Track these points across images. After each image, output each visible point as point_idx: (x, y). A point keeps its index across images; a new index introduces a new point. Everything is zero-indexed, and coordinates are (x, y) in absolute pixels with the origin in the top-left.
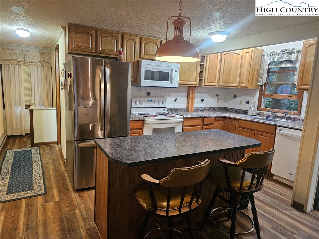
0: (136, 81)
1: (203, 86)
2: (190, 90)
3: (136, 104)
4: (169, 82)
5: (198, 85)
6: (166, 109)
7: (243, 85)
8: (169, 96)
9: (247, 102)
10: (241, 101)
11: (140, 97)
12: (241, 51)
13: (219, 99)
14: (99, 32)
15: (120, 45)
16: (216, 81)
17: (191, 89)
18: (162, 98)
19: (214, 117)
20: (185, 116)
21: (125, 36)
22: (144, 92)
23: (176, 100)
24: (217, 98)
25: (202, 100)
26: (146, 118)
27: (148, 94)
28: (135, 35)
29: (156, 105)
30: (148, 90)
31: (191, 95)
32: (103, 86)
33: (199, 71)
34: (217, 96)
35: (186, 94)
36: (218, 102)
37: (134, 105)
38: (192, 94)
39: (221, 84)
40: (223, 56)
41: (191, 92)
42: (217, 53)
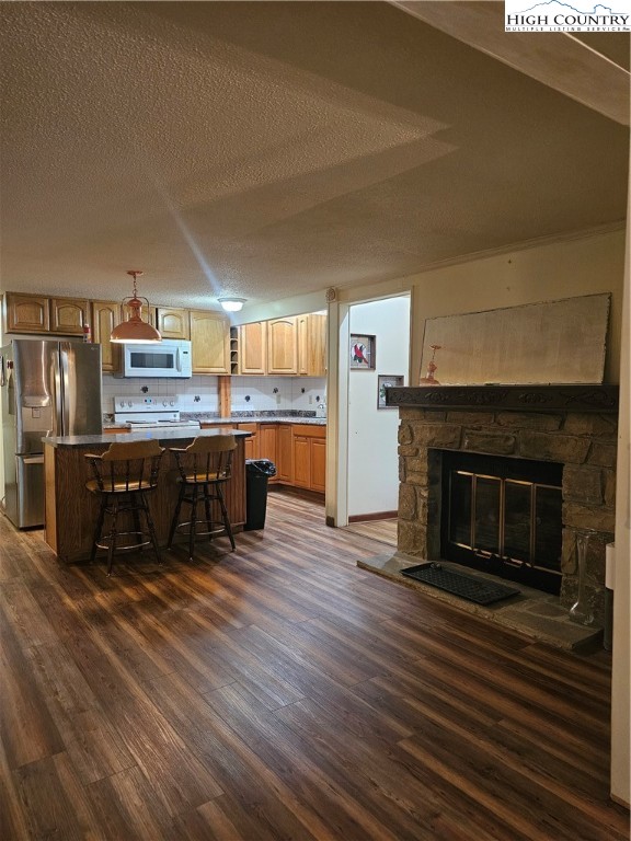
0: (117, 369)
1: (239, 374)
2: (222, 382)
3: (123, 406)
4: (174, 369)
5: (230, 374)
6: (178, 414)
7: (303, 371)
8: (184, 393)
9: (318, 398)
10: (311, 398)
11: (131, 395)
12: (295, 318)
13: (279, 396)
14: (54, 301)
15: (88, 318)
16: (263, 367)
17: (223, 380)
18: (171, 396)
19: (258, 423)
20: (202, 421)
21: (95, 305)
22: (138, 387)
23: (197, 399)
24: (275, 395)
25: (248, 398)
26: (133, 425)
27: (145, 390)
28: (114, 303)
29: (159, 407)
30: (145, 383)
31: (223, 390)
32: (58, 379)
33: (229, 351)
34: (276, 391)
35: (215, 389)
36: (279, 402)
37: (118, 409)
38: (226, 387)
39: (271, 370)
40: (270, 327)
41: (223, 385)
42: (259, 322)
